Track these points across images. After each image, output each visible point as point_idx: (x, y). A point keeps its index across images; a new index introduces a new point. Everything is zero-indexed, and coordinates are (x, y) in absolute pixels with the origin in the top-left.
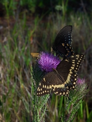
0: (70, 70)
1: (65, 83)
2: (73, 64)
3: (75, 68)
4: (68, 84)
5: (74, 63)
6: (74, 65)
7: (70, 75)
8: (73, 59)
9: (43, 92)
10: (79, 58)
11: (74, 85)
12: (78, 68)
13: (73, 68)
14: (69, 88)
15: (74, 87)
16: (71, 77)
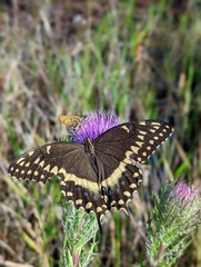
0: (128, 154)
1: (104, 183)
2: (140, 140)
3: (141, 151)
4: (109, 188)
5: (142, 138)
6: (140, 144)
7: (121, 168)
8: (143, 128)
9: (30, 172)
10: (158, 132)
11: (125, 199)
12: (149, 152)
13: (135, 150)
14: (110, 200)
15: (121, 202)
16: (123, 174)
